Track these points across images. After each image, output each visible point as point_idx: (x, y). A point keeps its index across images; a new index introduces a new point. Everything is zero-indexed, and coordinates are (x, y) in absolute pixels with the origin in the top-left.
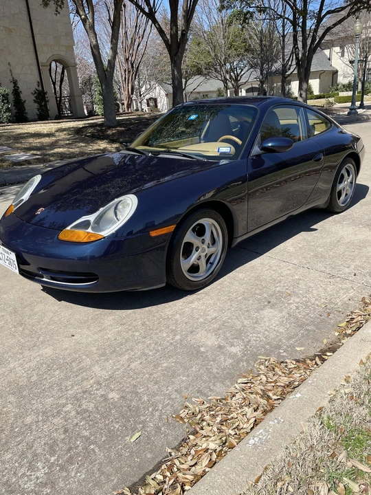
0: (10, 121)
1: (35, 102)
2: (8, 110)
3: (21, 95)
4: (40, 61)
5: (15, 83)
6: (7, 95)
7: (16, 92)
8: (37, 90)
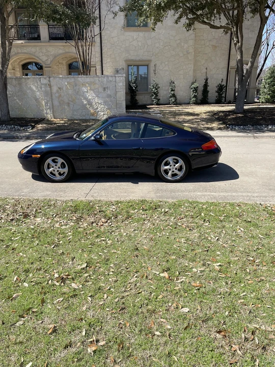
0: (194, 104)
1: (216, 92)
2: (195, 96)
3: (208, 87)
4: (230, 65)
5: (207, 80)
6: (197, 87)
7: (206, 86)
8: (220, 84)
